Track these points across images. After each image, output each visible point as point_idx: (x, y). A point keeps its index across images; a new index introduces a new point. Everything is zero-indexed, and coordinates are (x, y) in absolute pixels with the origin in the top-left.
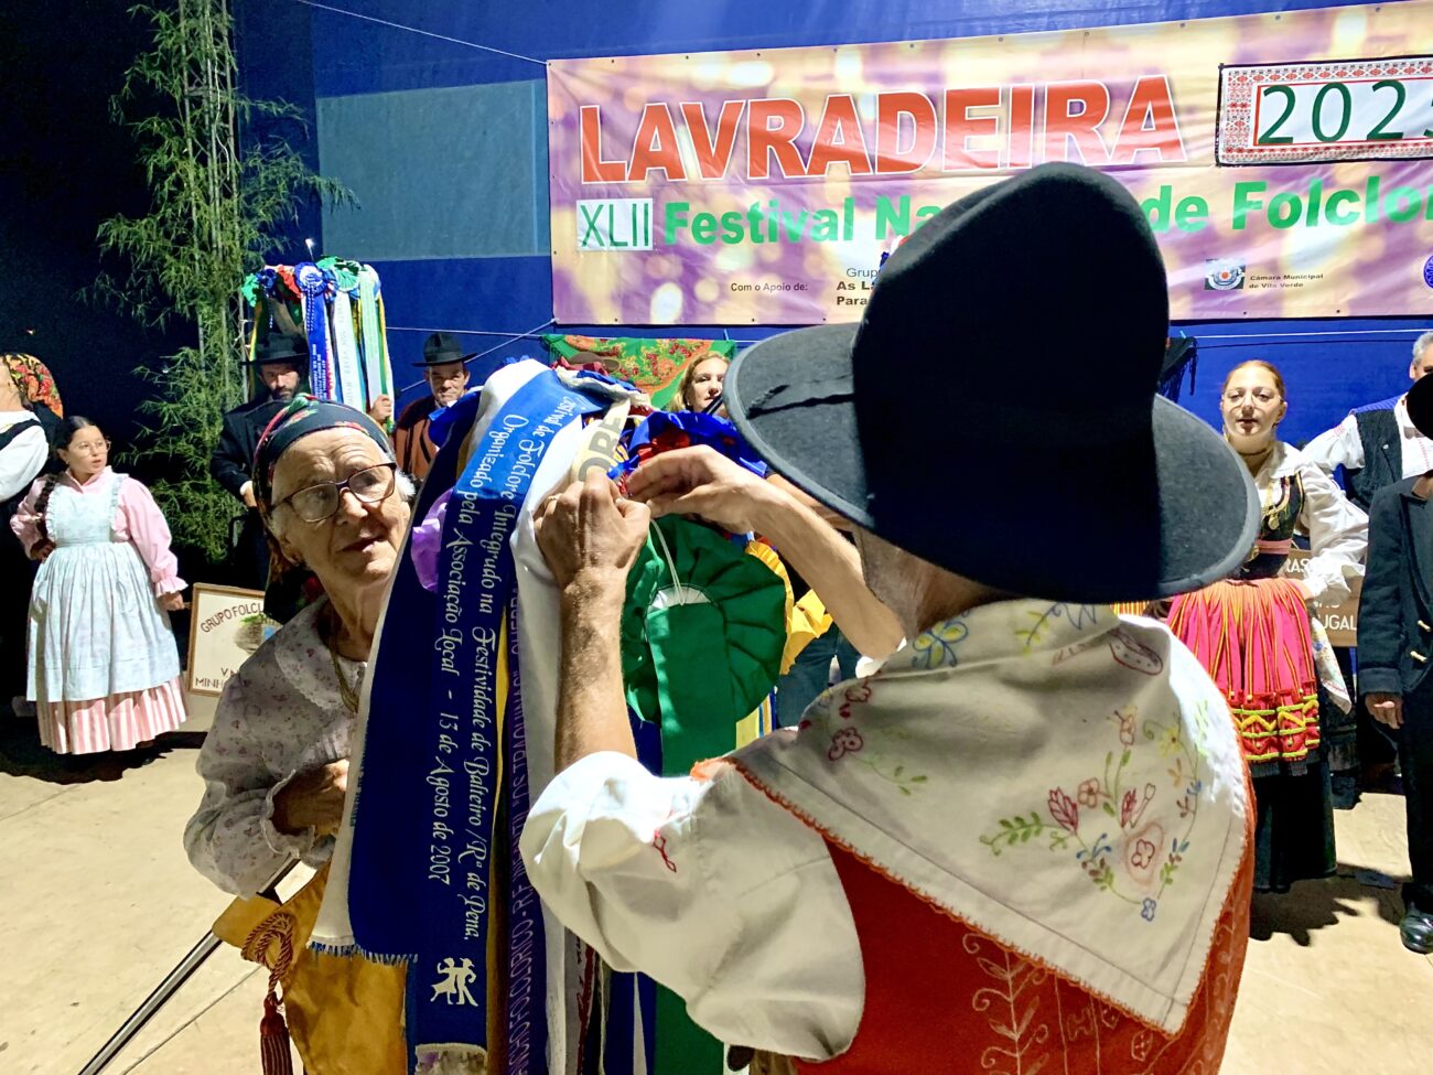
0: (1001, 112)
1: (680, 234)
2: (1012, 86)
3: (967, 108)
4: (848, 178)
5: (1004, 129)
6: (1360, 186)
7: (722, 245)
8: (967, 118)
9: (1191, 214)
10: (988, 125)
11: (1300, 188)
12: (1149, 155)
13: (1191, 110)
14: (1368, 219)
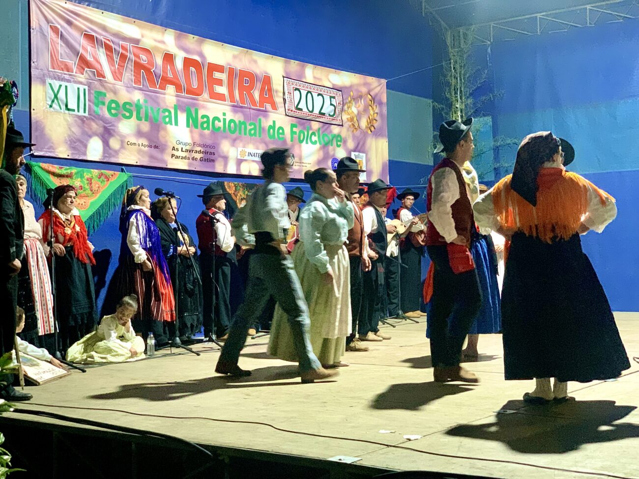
0: (223, 76)
1: (101, 109)
2: (229, 65)
3: (214, 72)
4: (174, 94)
5: (226, 85)
6: (316, 131)
7: (122, 119)
8: (214, 77)
9: (281, 134)
10: (220, 82)
11: (305, 128)
12: (269, 107)
13: (277, 91)
14: (320, 144)
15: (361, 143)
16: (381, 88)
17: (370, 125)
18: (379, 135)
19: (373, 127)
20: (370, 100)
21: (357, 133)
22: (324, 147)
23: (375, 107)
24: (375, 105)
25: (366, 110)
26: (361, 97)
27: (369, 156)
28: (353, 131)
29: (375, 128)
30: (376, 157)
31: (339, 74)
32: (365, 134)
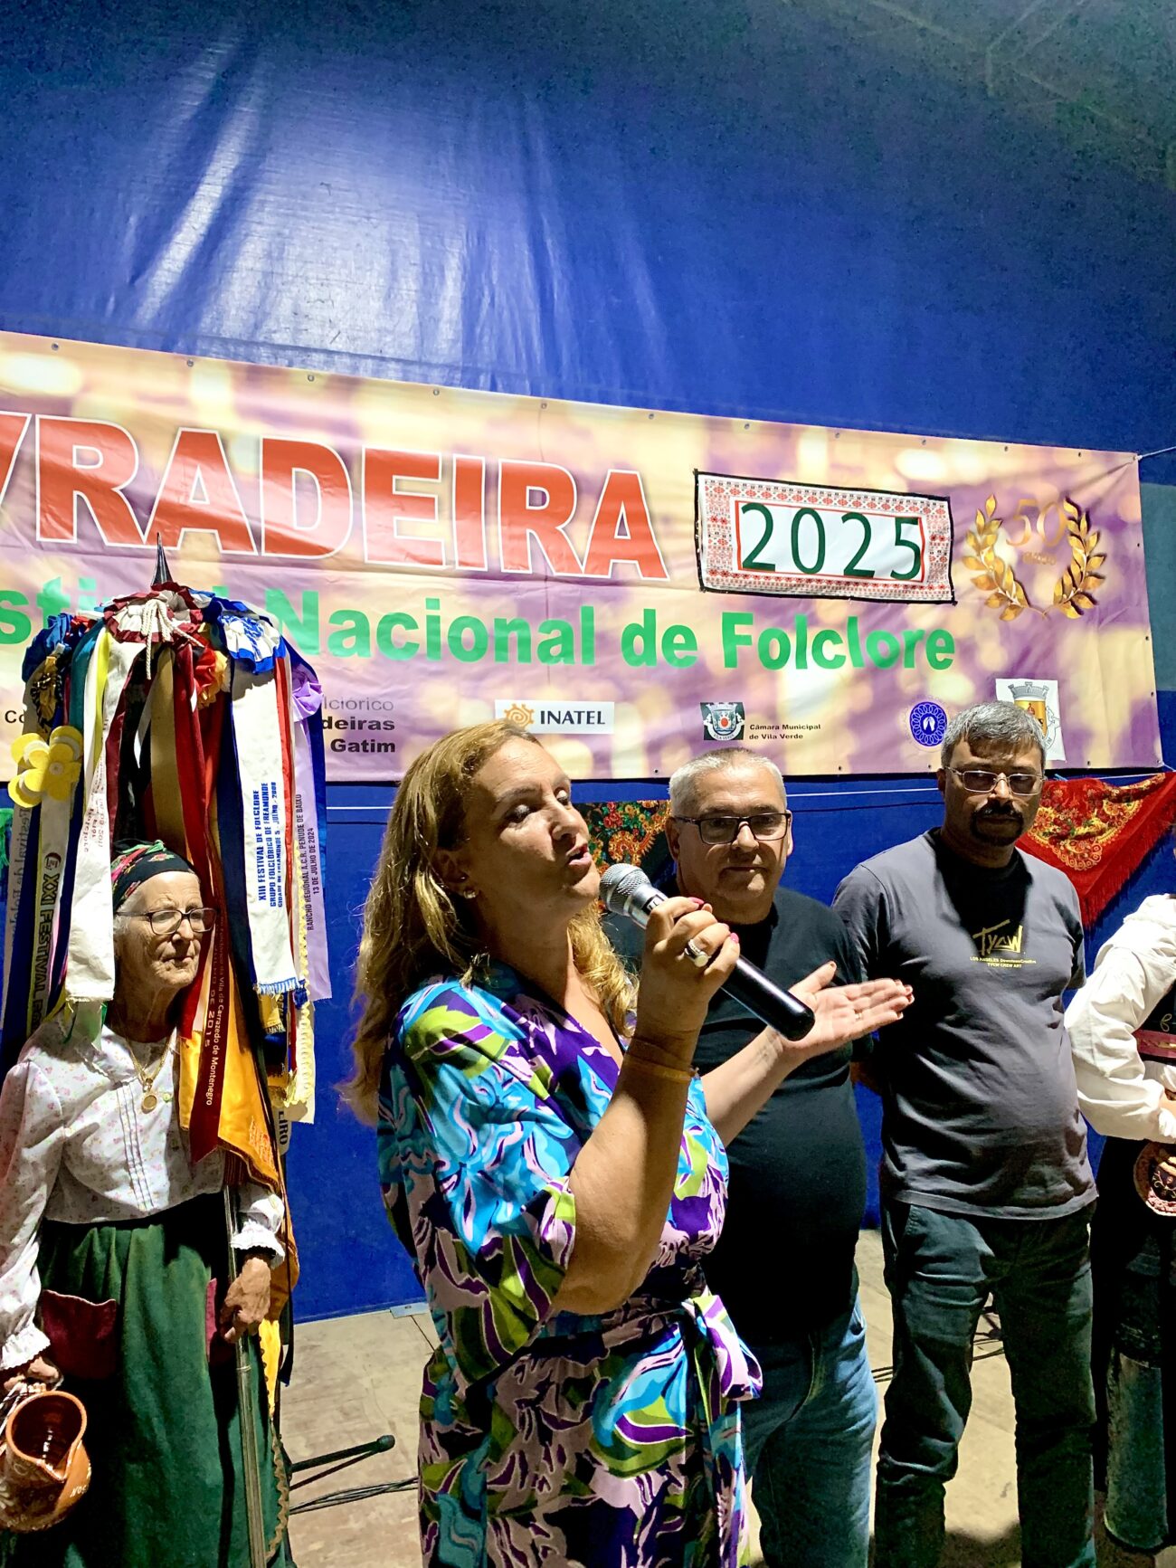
0: (441, 489)
2: (456, 456)
3: (395, 477)
5: (446, 513)
6: (841, 626)
8: (394, 492)
9: (679, 646)
10: (425, 505)
11: (787, 623)
12: (629, 569)
13: (667, 520)
14: (855, 665)
15: (1037, 651)
16: (1118, 481)
17: (1076, 592)
18: (1114, 620)
19: (1087, 599)
20: (1072, 519)
21: (1021, 621)
22: (875, 672)
23: (1092, 540)
24: (1093, 530)
25: (1054, 548)
26: (1032, 512)
27: (1073, 685)
28: (1002, 617)
29: (1094, 601)
30: (1105, 687)
31: (937, 448)
32: (1051, 623)
